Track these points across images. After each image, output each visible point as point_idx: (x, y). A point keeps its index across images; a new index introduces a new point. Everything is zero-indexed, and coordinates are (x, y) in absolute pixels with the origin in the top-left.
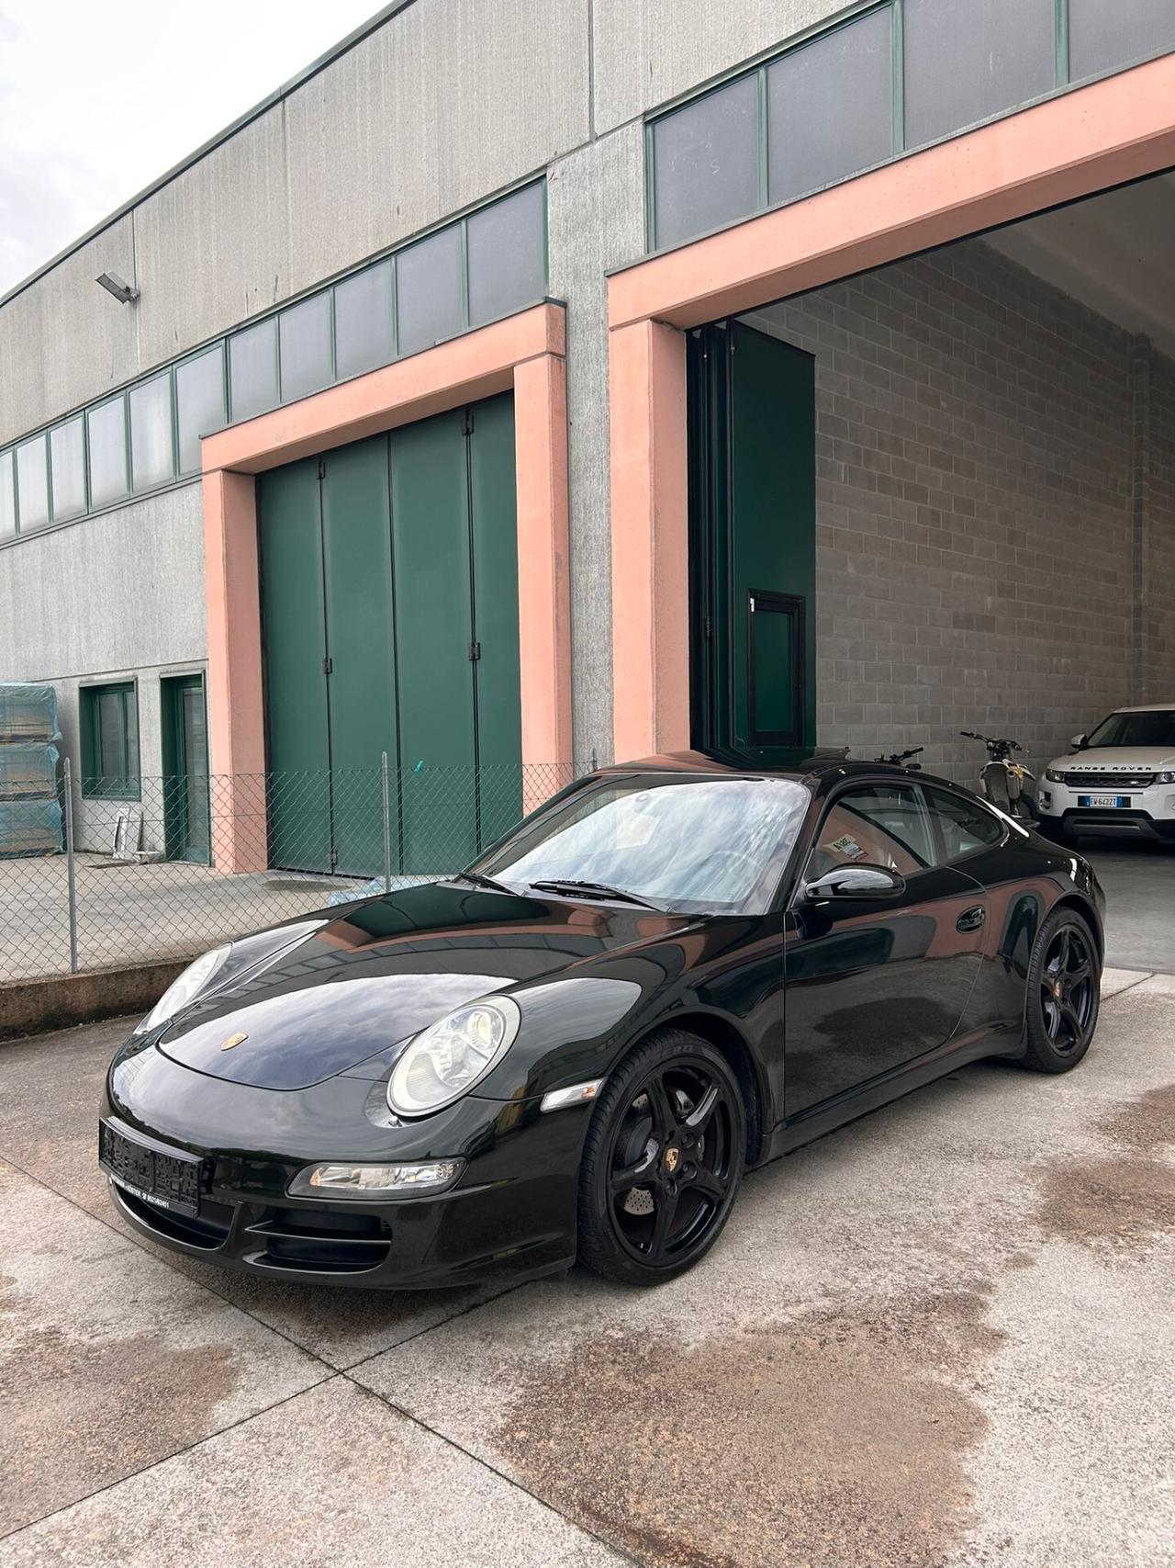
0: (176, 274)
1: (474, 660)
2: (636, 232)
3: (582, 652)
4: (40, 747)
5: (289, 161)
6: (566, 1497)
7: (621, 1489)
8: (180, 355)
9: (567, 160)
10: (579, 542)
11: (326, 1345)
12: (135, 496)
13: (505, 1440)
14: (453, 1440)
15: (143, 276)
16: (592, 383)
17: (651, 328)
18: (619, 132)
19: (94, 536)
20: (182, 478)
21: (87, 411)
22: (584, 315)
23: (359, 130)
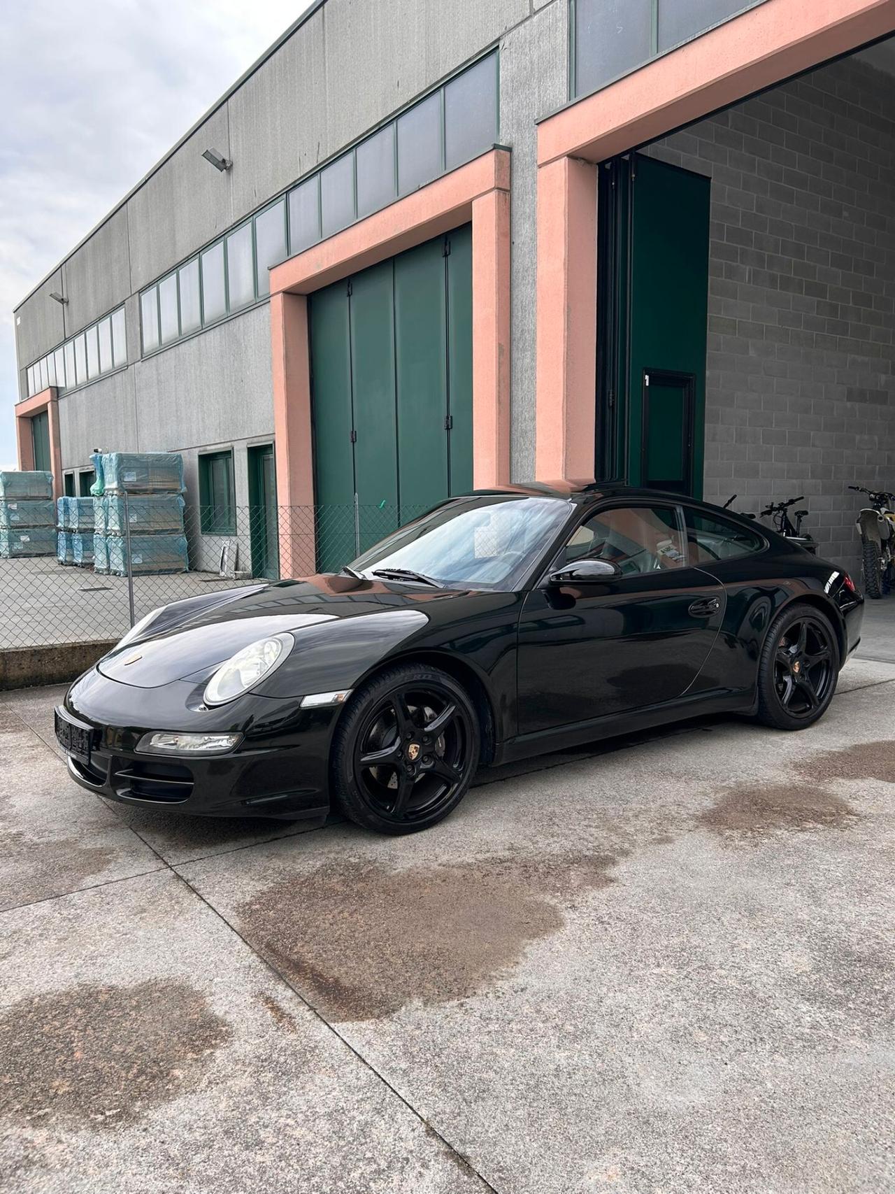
0: (255, 146)
1: (448, 429)
2: (561, 86)
3: (518, 419)
4: (172, 497)
5: (327, 52)
6: (260, 941)
7: (297, 939)
8: (258, 207)
9: (514, 32)
10: (517, 334)
11: (171, 853)
12: (231, 315)
13: (245, 910)
14: (213, 906)
15: (235, 151)
16: (528, 210)
17: (567, 162)
18: (551, 6)
19: (206, 345)
20: (259, 301)
21: (201, 253)
22: (524, 156)
23: (372, 23)
